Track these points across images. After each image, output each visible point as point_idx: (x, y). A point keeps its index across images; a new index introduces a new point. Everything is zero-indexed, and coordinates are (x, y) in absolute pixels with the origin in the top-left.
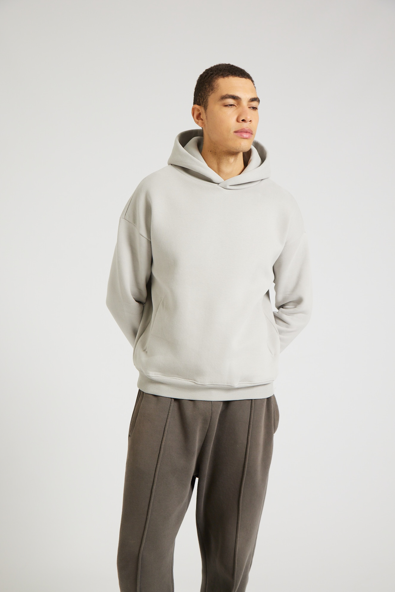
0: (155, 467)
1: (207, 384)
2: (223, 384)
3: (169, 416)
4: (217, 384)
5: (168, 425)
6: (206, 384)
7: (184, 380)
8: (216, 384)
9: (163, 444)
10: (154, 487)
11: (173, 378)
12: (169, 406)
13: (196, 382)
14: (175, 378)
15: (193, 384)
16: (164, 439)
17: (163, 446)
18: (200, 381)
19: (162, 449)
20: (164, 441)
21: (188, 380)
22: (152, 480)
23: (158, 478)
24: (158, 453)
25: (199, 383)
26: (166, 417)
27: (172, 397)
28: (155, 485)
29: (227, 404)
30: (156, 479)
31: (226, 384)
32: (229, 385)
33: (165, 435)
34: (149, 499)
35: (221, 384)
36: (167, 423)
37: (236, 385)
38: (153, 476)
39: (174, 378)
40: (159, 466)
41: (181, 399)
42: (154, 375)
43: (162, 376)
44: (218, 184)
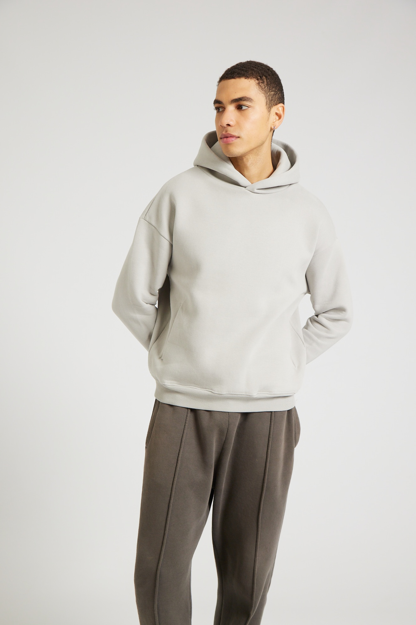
0: (172, 480)
1: (225, 393)
2: (241, 394)
3: (186, 427)
4: (235, 393)
5: (184, 436)
6: (223, 393)
7: (201, 389)
8: (233, 393)
9: (180, 456)
10: (172, 501)
12: (186, 416)
13: (213, 391)
14: (192, 387)
15: (210, 393)
16: (181, 451)
17: (180, 459)
18: (217, 390)
19: (179, 462)
20: (181, 453)
21: (205, 389)
22: (169, 494)
23: (175, 492)
24: (176, 465)
25: (216, 392)
26: (183, 428)
27: (188, 407)
28: (172, 499)
29: (245, 415)
30: (173, 493)
31: (244, 394)
32: (247, 394)
33: (182, 446)
35: (238, 394)
36: (184, 434)
37: (255, 395)
38: (170, 490)
39: (190, 387)
40: (176, 479)
41: (198, 410)
42: (170, 384)
43: (178, 385)
44: (245, 187)
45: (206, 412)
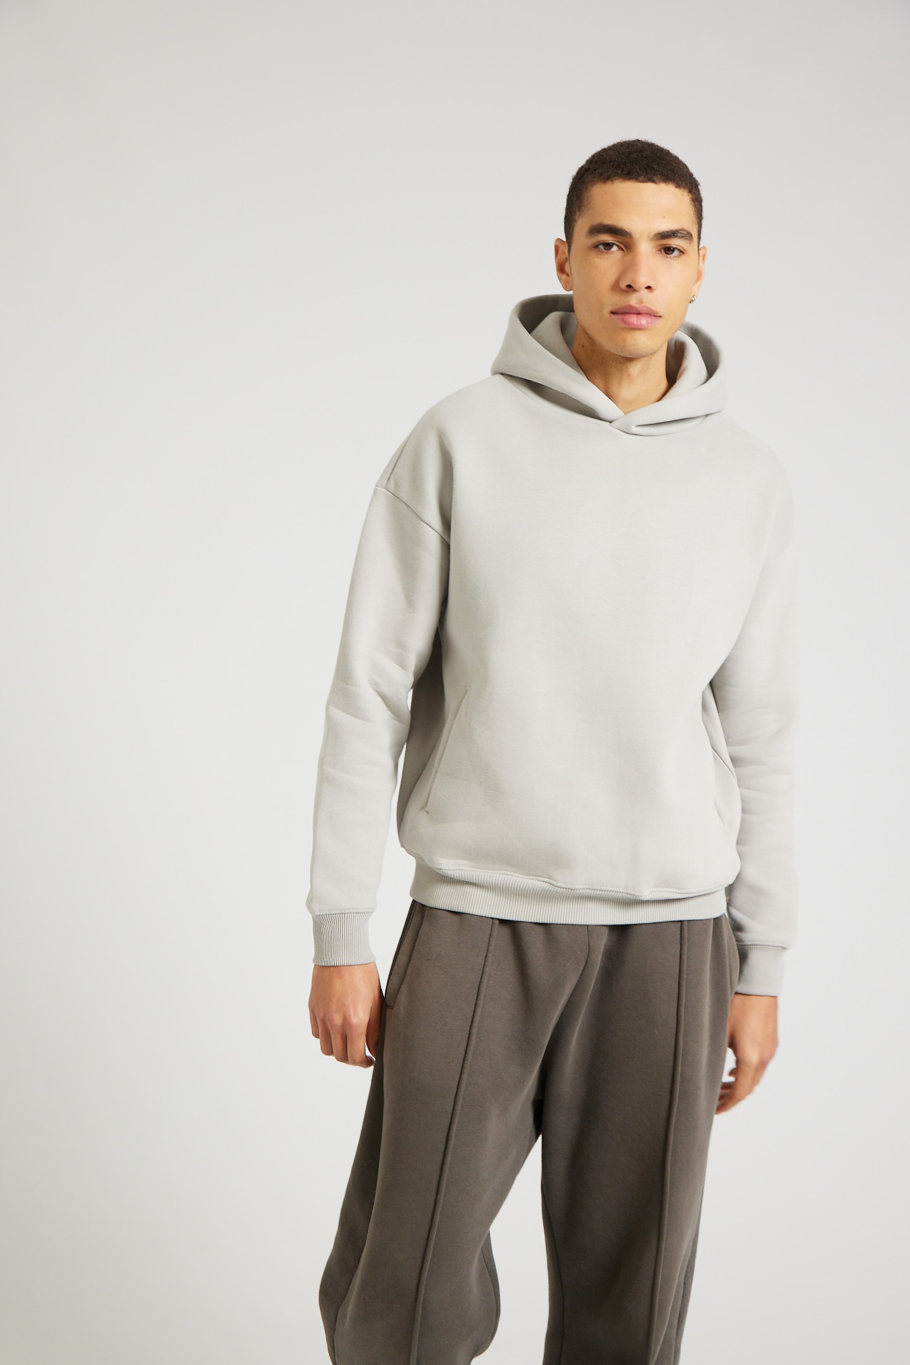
0: (457, 1079)
2: (616, 889)
3: (489, 960)
4: (603, 888)
5: (485, 980)
9: (476, 1024)
10: (455, 1127)
11: (498, 872)
12: (488, 936)
16: (478, 1013)
17: (474, 1031)
18: (564, 880)
19: (473, 1038)
20: (477, 1019)
22: (450, 1110)
24: (465, 1046)
25: (561, 885)
26: (482, 962)
27: (495, 917)
28: (456, 1121)
30: (459, 1107)
31: (623, 891)
32: (629, 892)
33: (481, 1003)
34: (441, 1155)
35: (611, 889)
36: (484, 976)
37: (647, 894)
40: (465, 1076)
41: (518, 921)
42: (449, 865)
43: (471, 869)
44: (611, 422)
45: (537, 927)
